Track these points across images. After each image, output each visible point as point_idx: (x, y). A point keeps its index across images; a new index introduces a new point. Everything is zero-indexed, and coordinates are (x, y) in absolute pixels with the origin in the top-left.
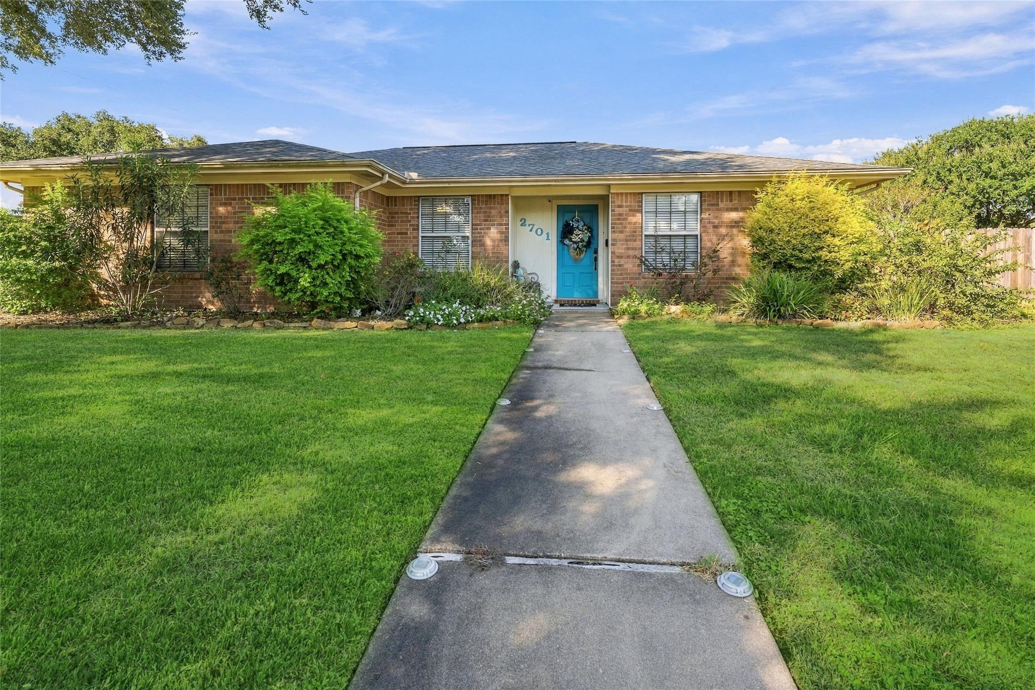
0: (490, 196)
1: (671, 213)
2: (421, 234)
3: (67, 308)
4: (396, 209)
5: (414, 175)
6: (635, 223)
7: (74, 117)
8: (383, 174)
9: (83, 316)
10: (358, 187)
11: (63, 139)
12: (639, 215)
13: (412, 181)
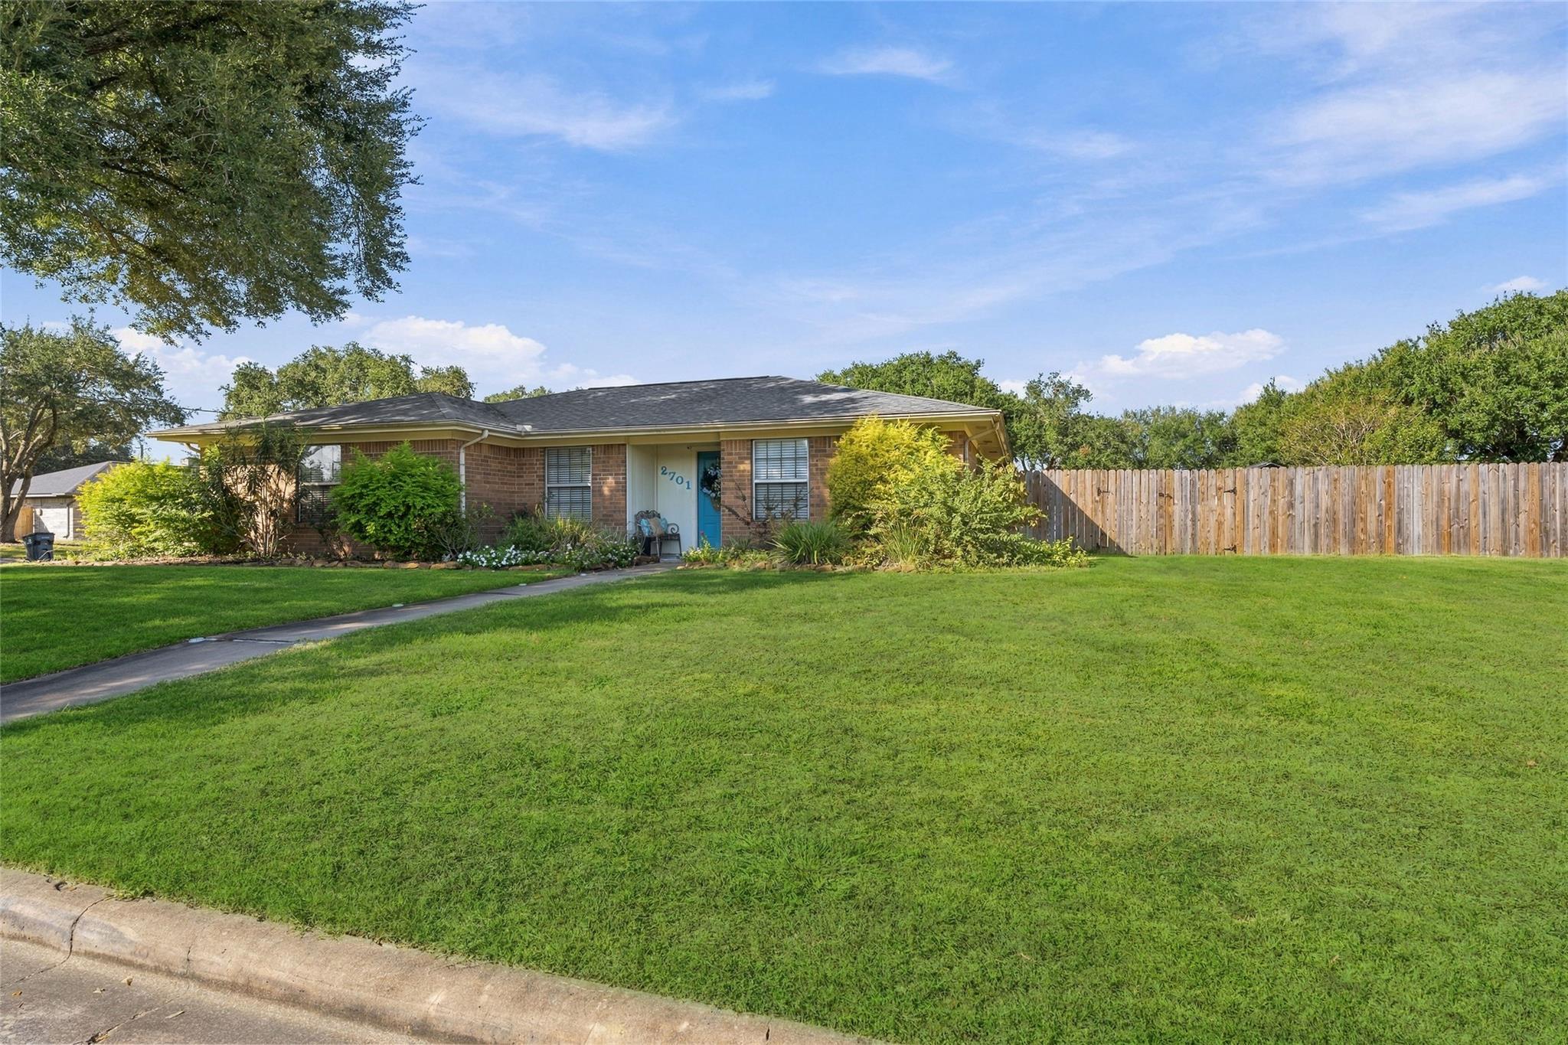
0: (608, 446)
1: (781, 459)
2: (547, 485)
3: (216, 551)
4: (523, 460)
5: (528, 428)
6: (744, 471)
7: (324, 351)
8: (483, 430)
9: (230, 557)
10: (464, 442)
11: (308, 379)
12: (748, 462)
13: (528, 434)
